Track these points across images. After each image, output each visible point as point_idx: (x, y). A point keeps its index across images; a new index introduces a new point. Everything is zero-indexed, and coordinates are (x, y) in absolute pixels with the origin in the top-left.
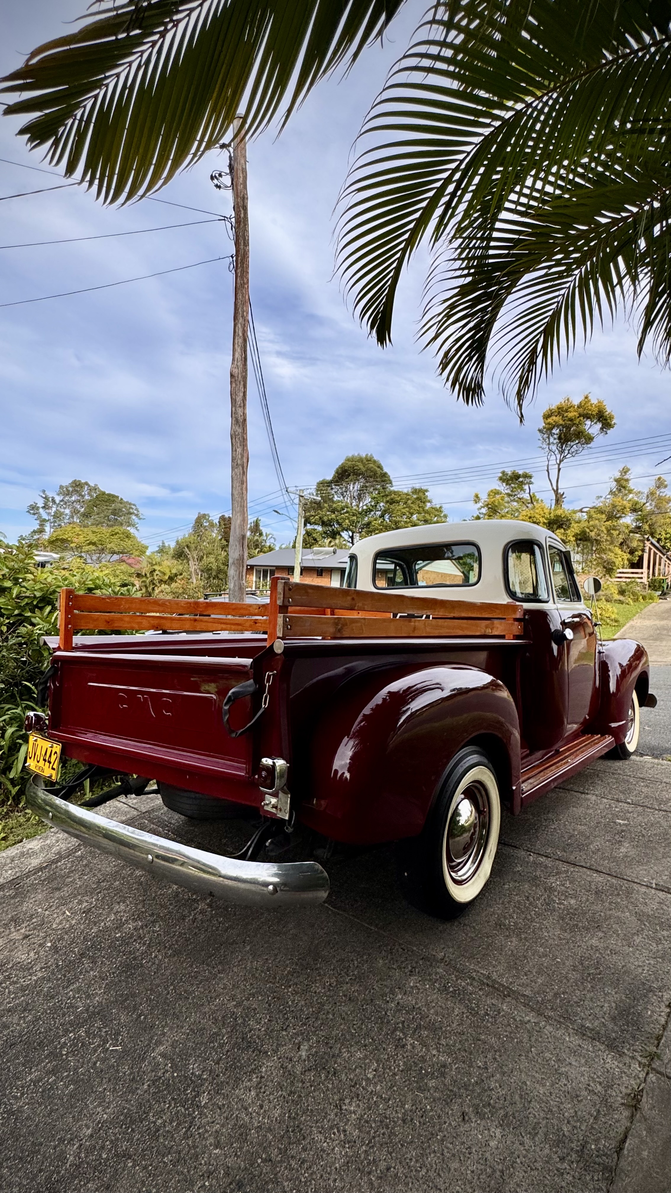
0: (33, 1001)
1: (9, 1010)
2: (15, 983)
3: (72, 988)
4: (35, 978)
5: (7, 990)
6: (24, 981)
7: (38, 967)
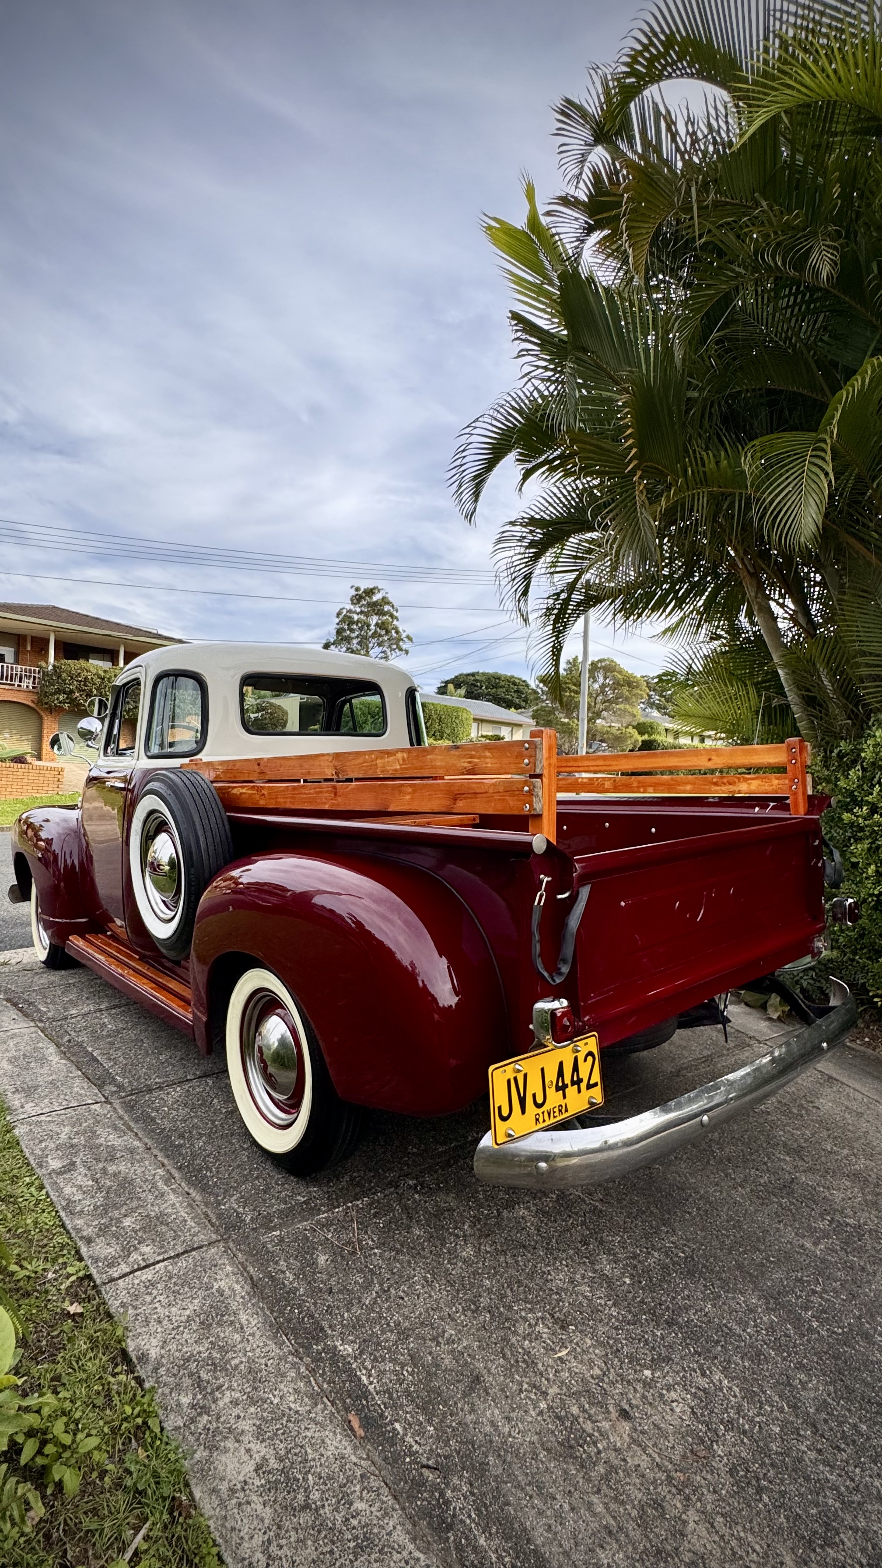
0: (772, 1376)
1: (795, 1407)
2: (739, 1409)
3: (738, 1331)
4: (726, 1381)
5: (758, 1419)
6: (735, 1396)
7: (703, 1382)
